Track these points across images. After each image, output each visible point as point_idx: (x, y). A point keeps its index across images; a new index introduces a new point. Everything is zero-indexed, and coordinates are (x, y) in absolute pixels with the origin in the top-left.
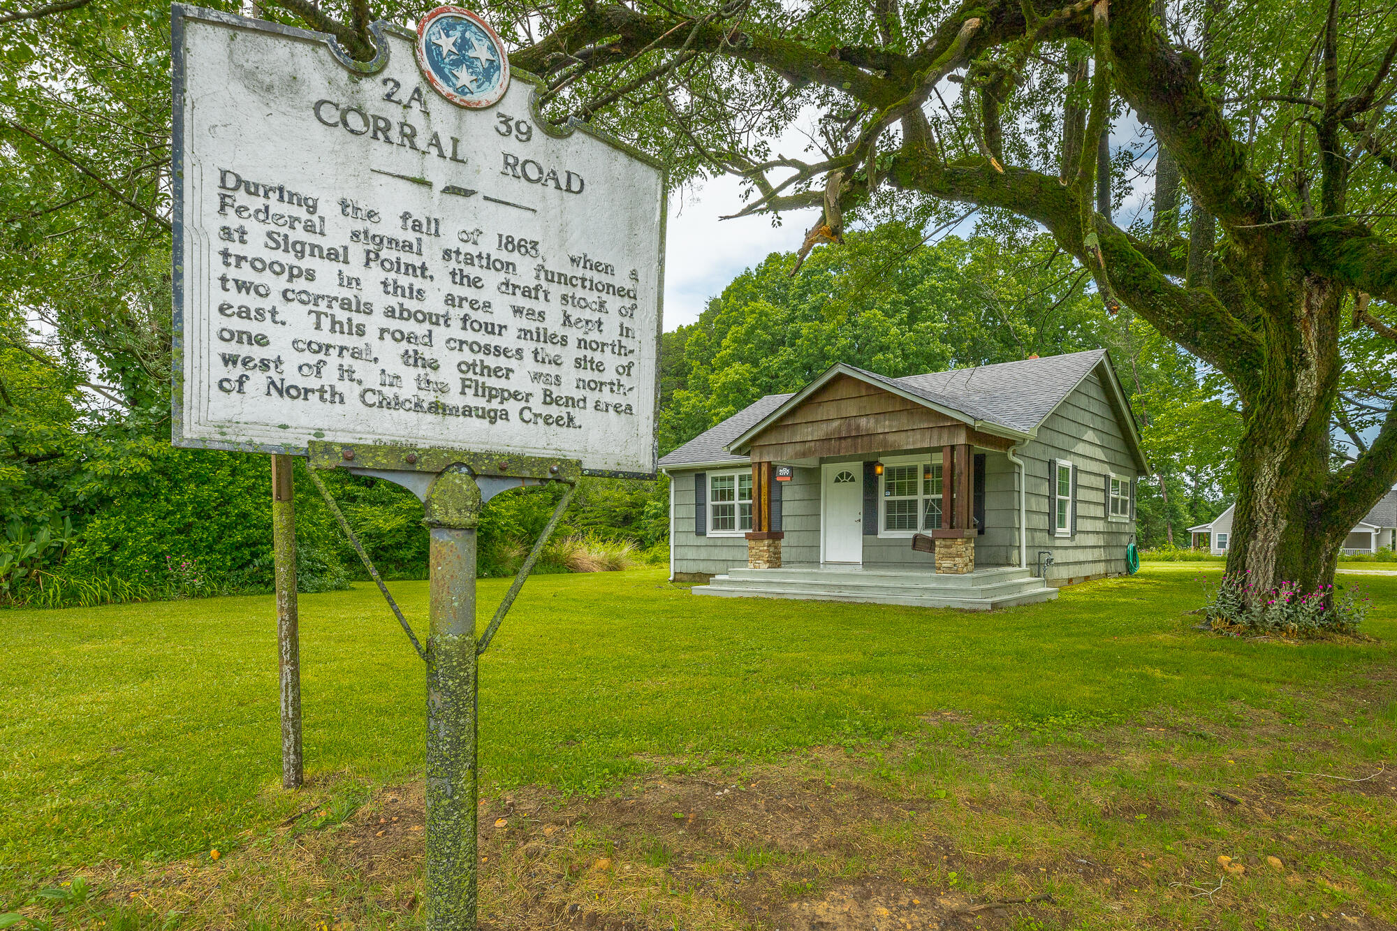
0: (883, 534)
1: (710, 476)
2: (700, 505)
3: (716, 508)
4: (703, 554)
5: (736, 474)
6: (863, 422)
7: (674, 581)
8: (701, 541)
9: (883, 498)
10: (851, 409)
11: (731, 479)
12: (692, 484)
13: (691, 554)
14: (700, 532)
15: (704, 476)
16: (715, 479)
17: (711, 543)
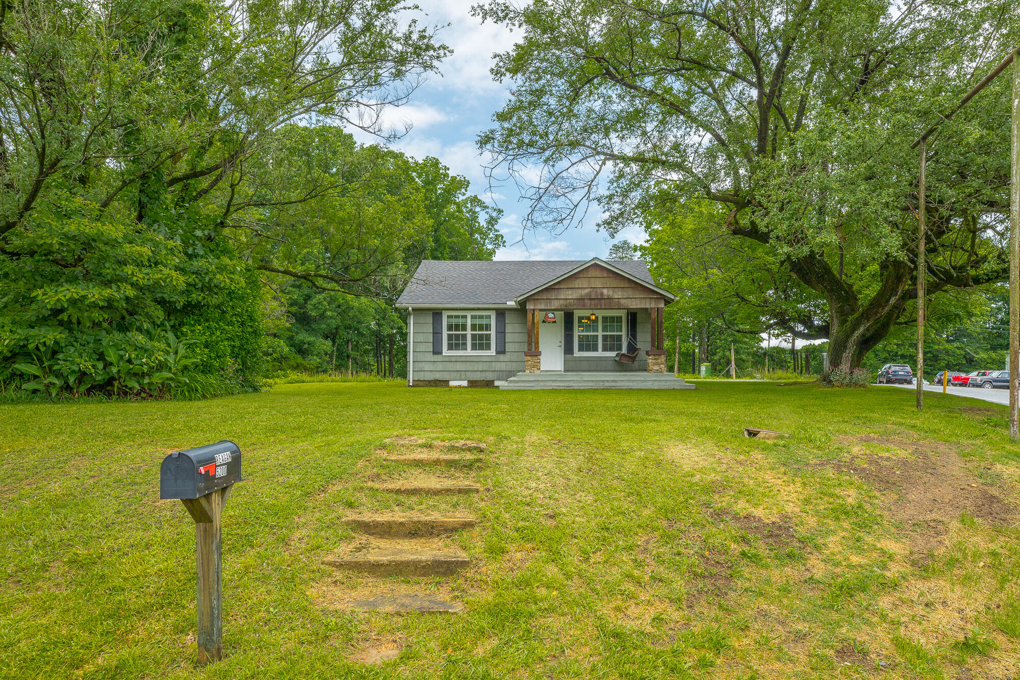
0: (577, 353)
1: (445, 315)
2: (437, 333)
3: (450, 337)
4: (440, 367)
5: (469, 315)
6: (605, 291)
7: (413, 386)
8: (438, 358)
9: (577, 332)
10: (597, 284)
11: (465, 317)
12: (429, 319)
13: (427, 367)
14: (437, 351)
15: (441, 314)
16: (449, 317)
17: (447, 359)
